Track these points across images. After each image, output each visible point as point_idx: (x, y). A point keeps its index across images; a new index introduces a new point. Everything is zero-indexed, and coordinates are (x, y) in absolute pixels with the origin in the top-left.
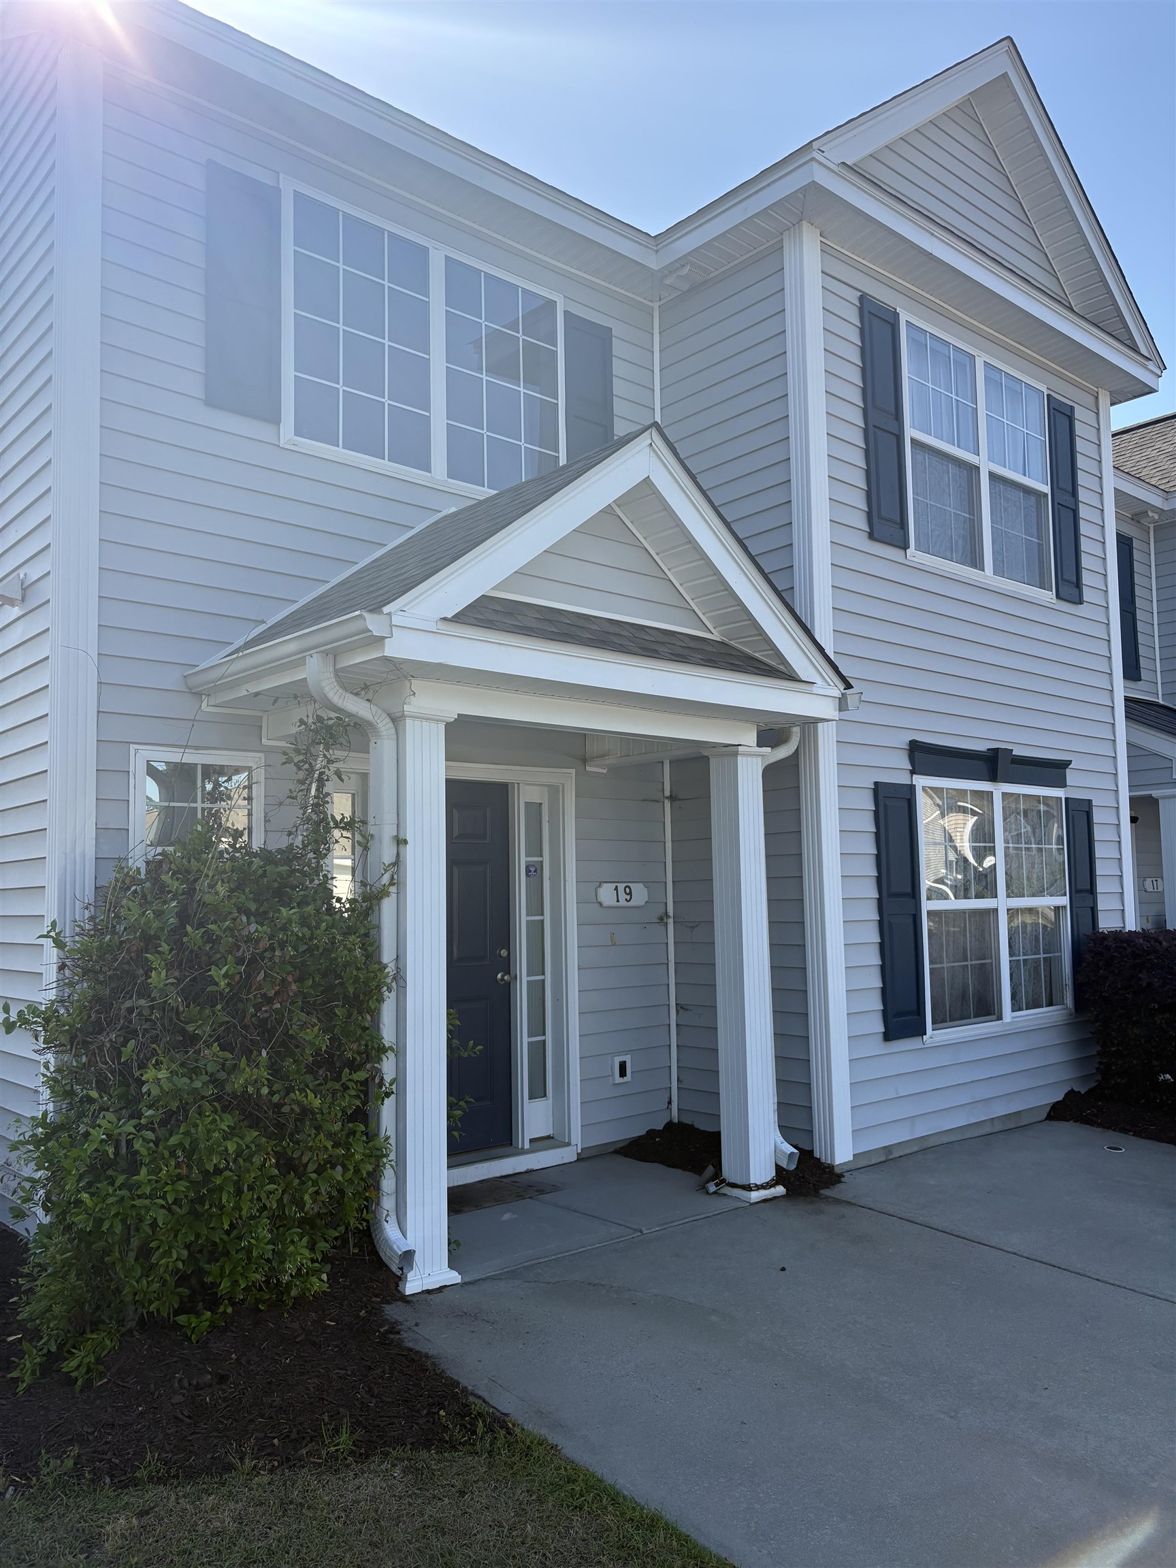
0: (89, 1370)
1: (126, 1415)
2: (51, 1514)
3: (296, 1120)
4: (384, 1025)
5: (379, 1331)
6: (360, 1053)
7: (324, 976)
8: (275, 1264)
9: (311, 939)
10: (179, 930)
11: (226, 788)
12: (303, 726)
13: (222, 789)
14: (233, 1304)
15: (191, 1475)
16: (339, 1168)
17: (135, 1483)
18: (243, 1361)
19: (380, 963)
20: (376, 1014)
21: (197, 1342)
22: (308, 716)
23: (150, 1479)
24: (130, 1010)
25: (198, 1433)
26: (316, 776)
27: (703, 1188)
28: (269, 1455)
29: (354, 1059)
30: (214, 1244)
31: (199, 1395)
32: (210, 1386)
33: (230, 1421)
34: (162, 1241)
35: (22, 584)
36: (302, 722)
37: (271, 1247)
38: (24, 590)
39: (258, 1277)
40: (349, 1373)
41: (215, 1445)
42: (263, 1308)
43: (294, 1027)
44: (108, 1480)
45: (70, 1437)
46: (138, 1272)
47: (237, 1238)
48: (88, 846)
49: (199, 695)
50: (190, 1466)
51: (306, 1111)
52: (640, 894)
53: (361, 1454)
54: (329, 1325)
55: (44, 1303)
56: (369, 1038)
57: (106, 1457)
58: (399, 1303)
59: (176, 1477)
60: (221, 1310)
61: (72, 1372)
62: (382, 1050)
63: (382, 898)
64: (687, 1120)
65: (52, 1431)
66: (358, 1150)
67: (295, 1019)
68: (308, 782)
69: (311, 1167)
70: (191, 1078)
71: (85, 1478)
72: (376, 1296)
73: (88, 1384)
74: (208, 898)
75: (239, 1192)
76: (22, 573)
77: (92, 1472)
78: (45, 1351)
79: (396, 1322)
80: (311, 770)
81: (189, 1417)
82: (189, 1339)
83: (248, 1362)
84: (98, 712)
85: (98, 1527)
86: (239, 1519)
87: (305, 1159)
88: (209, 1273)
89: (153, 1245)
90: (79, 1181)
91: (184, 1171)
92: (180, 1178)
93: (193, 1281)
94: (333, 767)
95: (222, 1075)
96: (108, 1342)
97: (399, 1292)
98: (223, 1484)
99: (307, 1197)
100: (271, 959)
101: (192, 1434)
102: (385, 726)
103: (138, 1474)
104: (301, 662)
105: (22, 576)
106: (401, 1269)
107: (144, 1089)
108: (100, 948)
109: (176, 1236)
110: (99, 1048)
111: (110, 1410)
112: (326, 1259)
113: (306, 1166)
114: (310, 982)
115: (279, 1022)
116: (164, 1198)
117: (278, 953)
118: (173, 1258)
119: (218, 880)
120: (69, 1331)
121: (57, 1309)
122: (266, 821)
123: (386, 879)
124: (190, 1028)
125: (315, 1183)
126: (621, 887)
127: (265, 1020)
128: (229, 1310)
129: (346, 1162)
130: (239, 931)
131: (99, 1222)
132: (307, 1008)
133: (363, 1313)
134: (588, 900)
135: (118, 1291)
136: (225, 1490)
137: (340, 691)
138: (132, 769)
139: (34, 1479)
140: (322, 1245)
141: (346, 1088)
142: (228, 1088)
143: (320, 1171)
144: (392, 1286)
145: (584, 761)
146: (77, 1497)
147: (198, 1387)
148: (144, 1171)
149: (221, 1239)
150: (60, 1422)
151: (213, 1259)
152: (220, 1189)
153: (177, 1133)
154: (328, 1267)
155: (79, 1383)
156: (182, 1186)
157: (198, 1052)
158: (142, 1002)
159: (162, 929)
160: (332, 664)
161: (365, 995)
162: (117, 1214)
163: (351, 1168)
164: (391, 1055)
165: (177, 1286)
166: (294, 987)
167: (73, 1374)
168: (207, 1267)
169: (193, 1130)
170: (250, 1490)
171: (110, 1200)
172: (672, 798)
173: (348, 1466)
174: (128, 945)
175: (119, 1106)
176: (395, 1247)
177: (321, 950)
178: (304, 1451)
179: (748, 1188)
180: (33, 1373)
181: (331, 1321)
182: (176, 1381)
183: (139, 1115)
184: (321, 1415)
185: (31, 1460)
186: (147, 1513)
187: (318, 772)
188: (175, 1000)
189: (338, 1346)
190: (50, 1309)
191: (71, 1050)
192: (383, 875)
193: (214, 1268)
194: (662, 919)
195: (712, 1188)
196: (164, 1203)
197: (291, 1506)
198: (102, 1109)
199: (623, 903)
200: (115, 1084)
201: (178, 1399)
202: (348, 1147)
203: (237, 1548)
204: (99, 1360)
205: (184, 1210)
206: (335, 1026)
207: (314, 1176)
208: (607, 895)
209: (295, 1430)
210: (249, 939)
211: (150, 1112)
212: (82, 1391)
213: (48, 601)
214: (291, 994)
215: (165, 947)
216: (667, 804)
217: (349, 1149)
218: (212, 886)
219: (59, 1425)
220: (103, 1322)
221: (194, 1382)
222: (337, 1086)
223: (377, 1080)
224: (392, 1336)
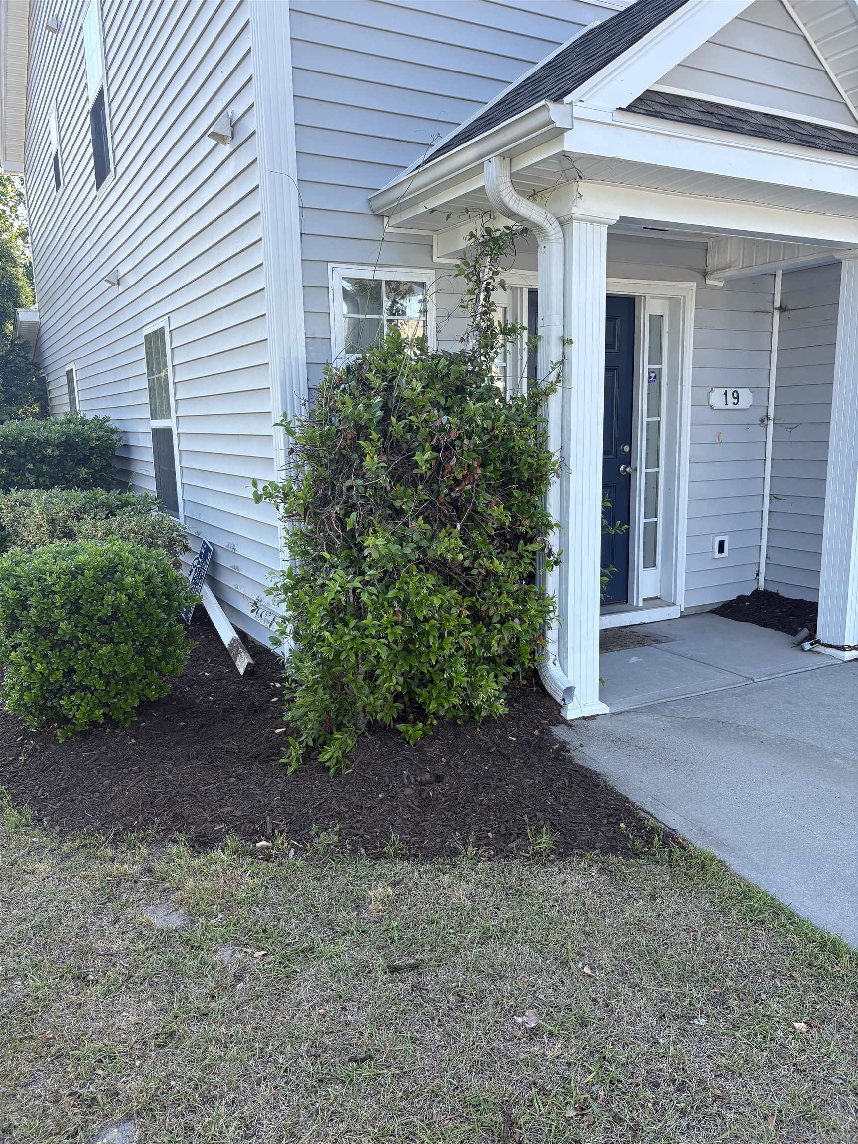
0: (338, 762)
1: (370, 800)
2: (325, 876)
3: (483, 580)
4: (550, 505)
5: (552, 749)
6: (531, 528)
7: (503, 462)
8: (469, 692)
9: (492, 429)
10: (385, 420)
11: (401, 305)
12: (473, 239)
13: (399, 305)
14: (437, 718)
15: (428, 855)
16: (517, 620)
17: (383, 856)
18: (452, 763)
19: (548, 452)
20: (542, 495)
21: (414, 745)
22: (476, 230)
23: (396, 855)
24: (350, 488)
25: (427, 821)
26: (484, 286)
27: (799, 645)
28: (485, 844)
29: (527, 532)
30: (422, 673)
31: (424, 790)
32: (430, 782)
33: (450, 813)
34: (384, 670)
35: (231, 121)
36: (472, 235)
37: (467, 679)
38: (233, 127)
39: (457, 701)
40: (537, 782)
41: (442, 832)
42: (460, 723)
43: (481, 504)
44: (363, 851)
45: (331, 813)
46: (367, 690)
47: (440, 671)
48: (300, 351)
49: (381, 216)
50: (425, 847)
51: (490, 574)
52: (746, 398)
53: (560, 853)
54: (512, 740)
55: (302, 710)
56: (540, 516)
57: (359, 833)
58: (563, 726)
59: (416, 855)
60: (429, 722)
61: (326, 762)
62: (549, 526)
63: (549, 394)
64: (772, 589)
65: (317, 807)
66: (533, 607)
67: (481, 499)
68: (476, 292)
69: (495, 619)
70: (401, 545)
71: (346, 848)
72: (545, 719)
73: (338, 772)
74: (407, 393)
75: (441, 637)
76: (229, 110)
77: (351, 843)
78: (304, 744)
79: (564, 742)
80: (479, 282)
81: (419, 807)
82: (408, 743)
83: (456, 765)
84: (302, 234)
85: (362, 890)
86: (472, 898)
87: (491, 612)
88: (419, 695)
89: (378, 672)
90: (321, 621)
91: (400, 618)
92: (396, 623)
93: (406, 698)
94: (497, 279)
95: (424, 543)
96: (349, 742)
97: (561, 717)
98: (454, 866)
99: (494, 643)
100: (461, 447)
101: (423, 821)
102: (553, 230)
103: (385, 849)
104: (479, 169)
105: (230, 114)
106: (563, 700)
107: (366, 553)
108: (321, 436)
109: (395, 666)
110: (327, 518)
111: (357, 794)
112: (505, 688)
113: (490, 618)
114: (491, 468)
115: (468, 500)
116: (386, 638)
117: (466, 442)
118: (395, 683)
119: (412, 378)
120: (320, 731)
121: (311, 715)
122: (438, 332)
123: (552, 377)
124: (398, 504)
125: (500, 631)
126: (730, 391)
127: (456, 500)
128: (435, 722)
129: (523, 616)
130: (433, 422)
131: (338, 654)
132: (489, 489)
133: (536, 732)
134: (701, 403)
135: (353, 704)
136: (456, 871)
137: (516, 195)
138: (330, 285)
139: (308, 844)
140: (502, 678)
141: (521, 556)
142: (430, 553)
143: (502, 622)
144: (556, 712)
145: (705, 274)
146: (342, 864)
147: (422, 783)
148: (370, 616)
149: (428, 671)
150: (322, 801)
151: (422, 684)
152: (428, 633)
153: (394, 588)
154: (505, 695)
155: (332, 770)
156: (399, 629)
157: (406, 524)
158: (360, 482)
159: (370, 420)
160: (508, 167)
161: (537, 479)
162: (351, 649)
163: (527, 621)
164: (555, 529)
165: (395, 701)
166: (479, 471)
167: (327, 764)
168: (418, 690)
169: (405, 587)
170: (477, 873)
171: (346, 638)
172: (782, 309)
173: (552, 862)
174: (344, 434)
175: (345, 565)
176: (559, 683)
177: (500, 440)
178: (513, 845)
179: (842, 649)
180: (298, 760)
181: (513, 737)
182: (405, 777)
183: (363, 573)
184: (522, 816)
185: (304, 829)
186: (398, 884)
187: (485, 282)
188: (384, 480)
189: (523, 759)
190: (306, 714)
191: (305, 519)
192: (550, 373)
193: (424, 692)
194: (763, 421)
195: (807, 646)
196: (386, 642)
197: (511, 891)
198: (332, 566)
199: (731, 406)
200: (340, 548)
201: (408, 792)
202: (524, 603)
203: (475, 924)
204: (345, 755)
205: (399, 648)
206: (513, 505)
207: (498, 626)
208: (717, 399)
209: (503, 826)
210: (443, 429)
211: (372, 572)
212: (334, 777)
213: (254, 133)
214: (476, 477)
215: (375, 436)
216: (777, 315)
217: (525, 606)
218: (409, 383)
219: (321, 804)
220: (345, 726)
221: (419, 780)
222: (514, 555)
223: (546, 551)
224: (564, 754)
